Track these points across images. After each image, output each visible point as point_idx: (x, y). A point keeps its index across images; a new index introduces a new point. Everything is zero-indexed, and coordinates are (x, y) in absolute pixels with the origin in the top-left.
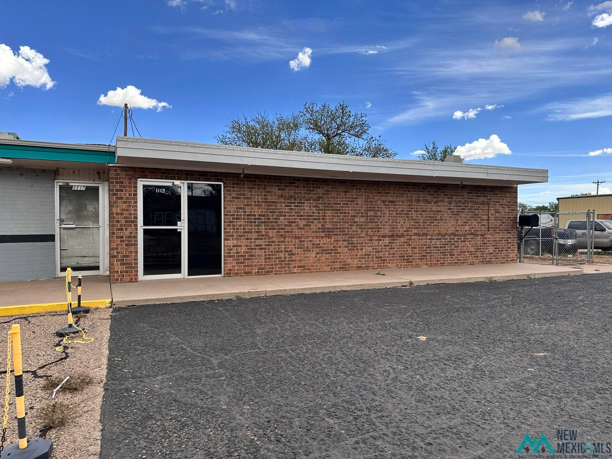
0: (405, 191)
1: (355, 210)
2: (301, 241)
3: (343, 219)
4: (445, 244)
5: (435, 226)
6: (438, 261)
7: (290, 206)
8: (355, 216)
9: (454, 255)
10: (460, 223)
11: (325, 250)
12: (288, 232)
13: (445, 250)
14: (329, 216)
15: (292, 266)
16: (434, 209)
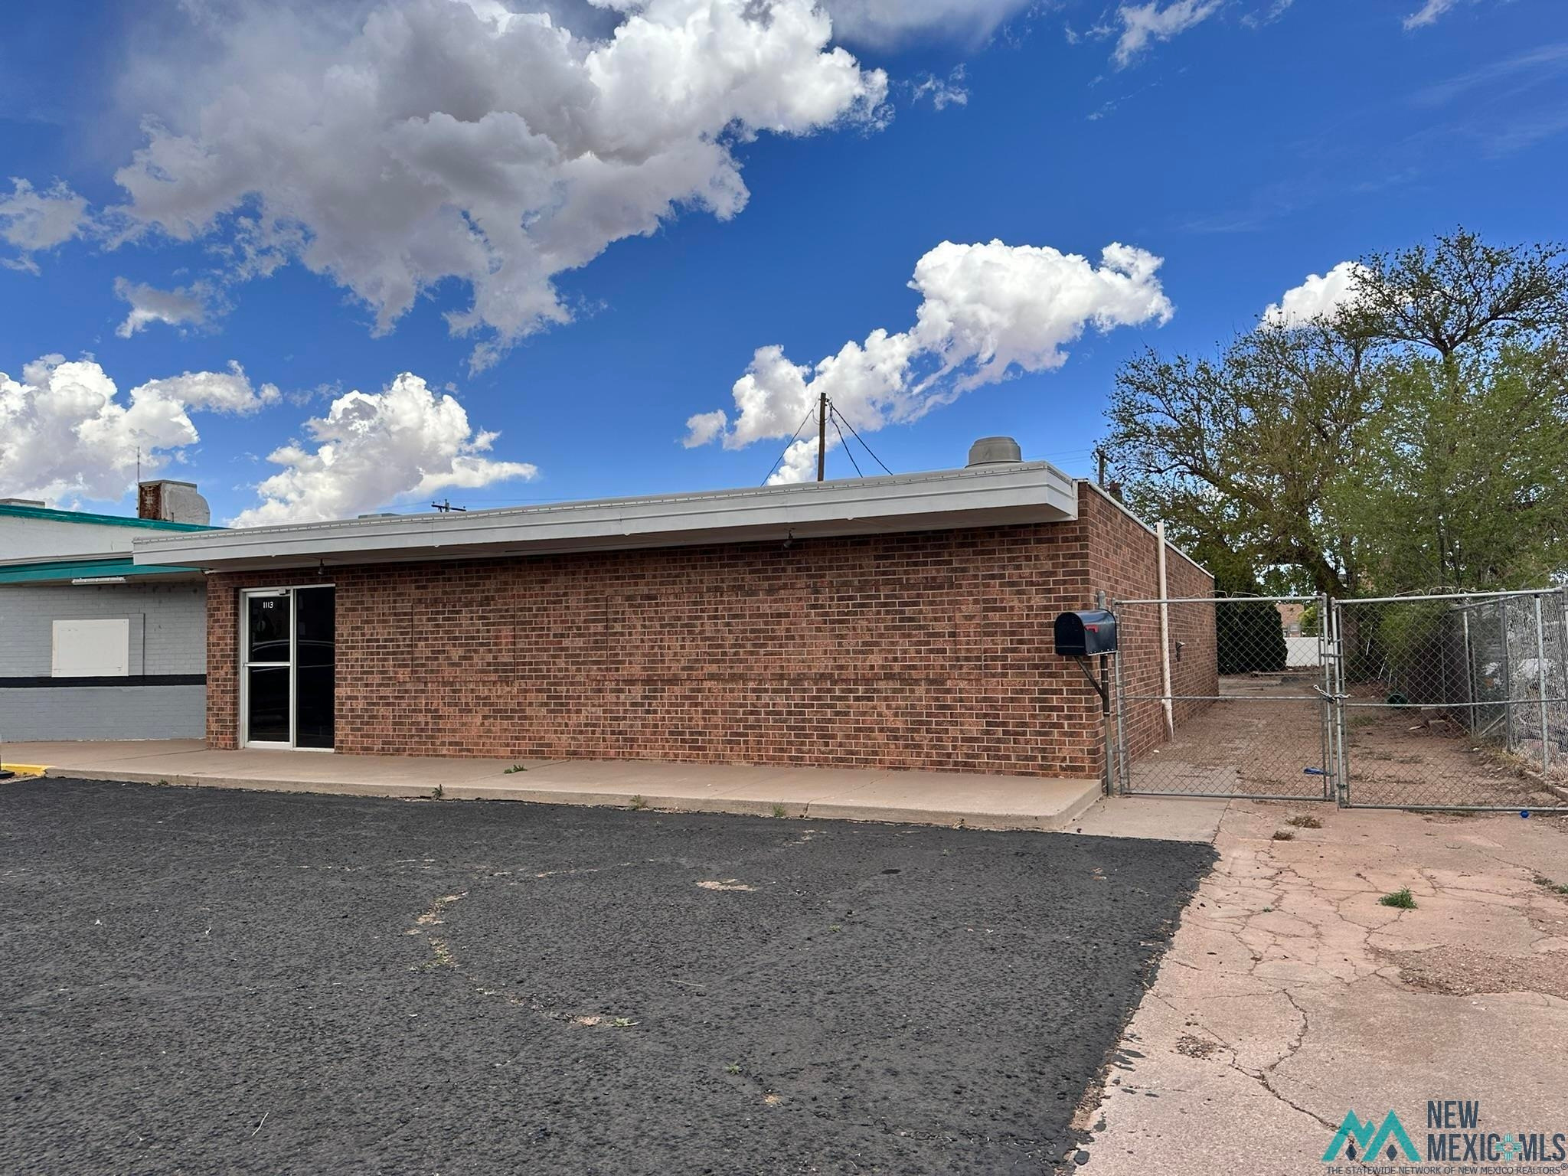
0: (683, 568)
1: (563, 622)
2: (454, 691)
3: (537, 643)
4: (804, 706)
5: (772, 655)
6: (782, 750)
7: (435, 620)
8: (562, 635)
9: (834, 737)
10: (849, 645)
11: (500, 711)
12: (432, 671)
13: (803, 721)
14: (506, 637)
15: (438, 742)
16: (766, 609)
